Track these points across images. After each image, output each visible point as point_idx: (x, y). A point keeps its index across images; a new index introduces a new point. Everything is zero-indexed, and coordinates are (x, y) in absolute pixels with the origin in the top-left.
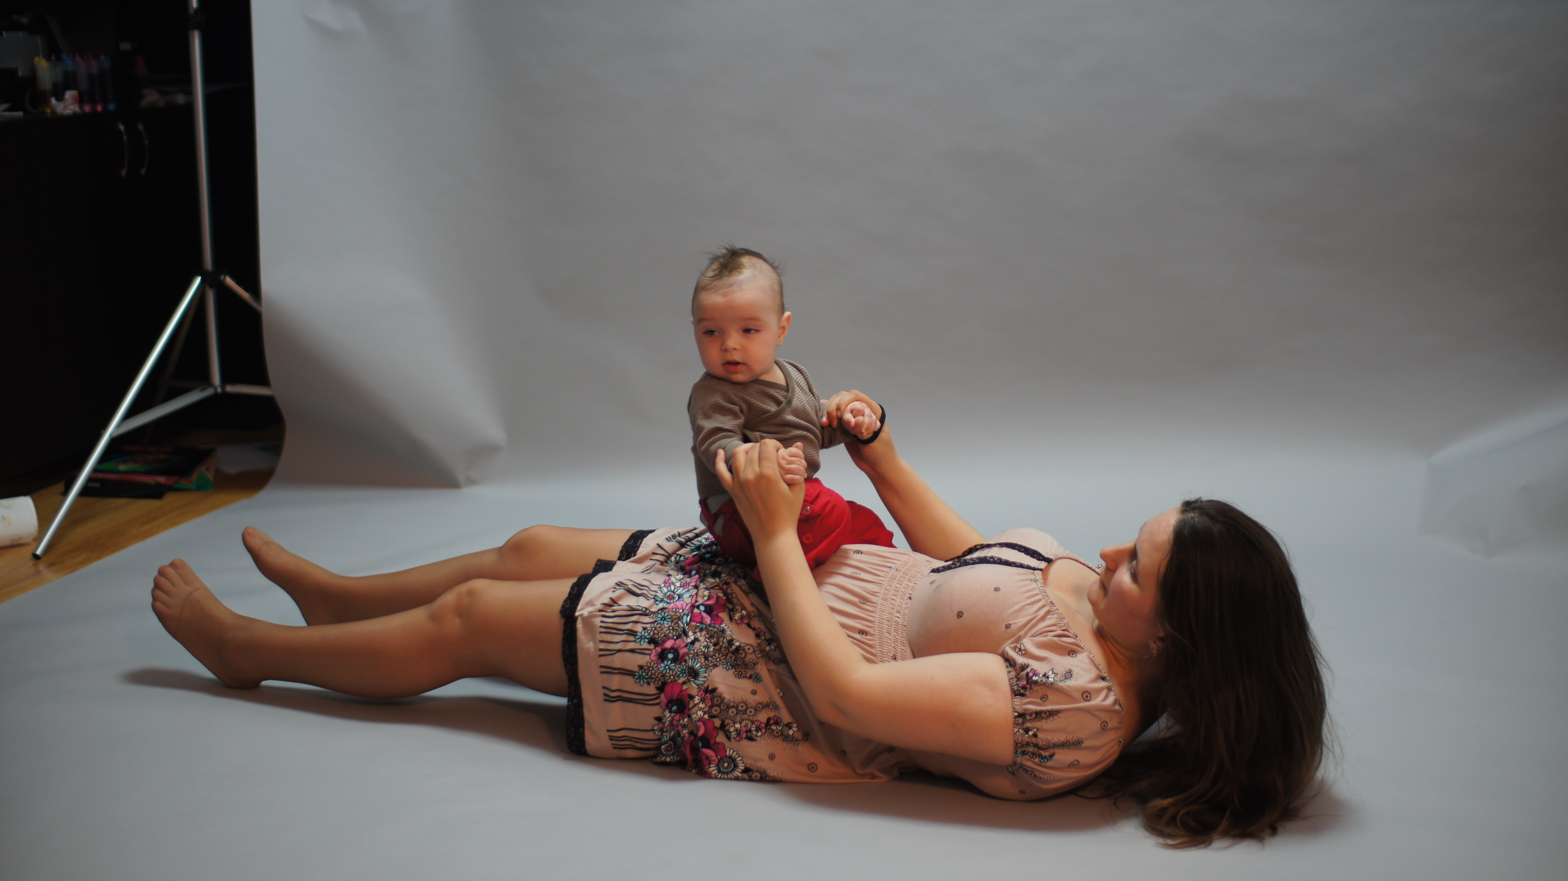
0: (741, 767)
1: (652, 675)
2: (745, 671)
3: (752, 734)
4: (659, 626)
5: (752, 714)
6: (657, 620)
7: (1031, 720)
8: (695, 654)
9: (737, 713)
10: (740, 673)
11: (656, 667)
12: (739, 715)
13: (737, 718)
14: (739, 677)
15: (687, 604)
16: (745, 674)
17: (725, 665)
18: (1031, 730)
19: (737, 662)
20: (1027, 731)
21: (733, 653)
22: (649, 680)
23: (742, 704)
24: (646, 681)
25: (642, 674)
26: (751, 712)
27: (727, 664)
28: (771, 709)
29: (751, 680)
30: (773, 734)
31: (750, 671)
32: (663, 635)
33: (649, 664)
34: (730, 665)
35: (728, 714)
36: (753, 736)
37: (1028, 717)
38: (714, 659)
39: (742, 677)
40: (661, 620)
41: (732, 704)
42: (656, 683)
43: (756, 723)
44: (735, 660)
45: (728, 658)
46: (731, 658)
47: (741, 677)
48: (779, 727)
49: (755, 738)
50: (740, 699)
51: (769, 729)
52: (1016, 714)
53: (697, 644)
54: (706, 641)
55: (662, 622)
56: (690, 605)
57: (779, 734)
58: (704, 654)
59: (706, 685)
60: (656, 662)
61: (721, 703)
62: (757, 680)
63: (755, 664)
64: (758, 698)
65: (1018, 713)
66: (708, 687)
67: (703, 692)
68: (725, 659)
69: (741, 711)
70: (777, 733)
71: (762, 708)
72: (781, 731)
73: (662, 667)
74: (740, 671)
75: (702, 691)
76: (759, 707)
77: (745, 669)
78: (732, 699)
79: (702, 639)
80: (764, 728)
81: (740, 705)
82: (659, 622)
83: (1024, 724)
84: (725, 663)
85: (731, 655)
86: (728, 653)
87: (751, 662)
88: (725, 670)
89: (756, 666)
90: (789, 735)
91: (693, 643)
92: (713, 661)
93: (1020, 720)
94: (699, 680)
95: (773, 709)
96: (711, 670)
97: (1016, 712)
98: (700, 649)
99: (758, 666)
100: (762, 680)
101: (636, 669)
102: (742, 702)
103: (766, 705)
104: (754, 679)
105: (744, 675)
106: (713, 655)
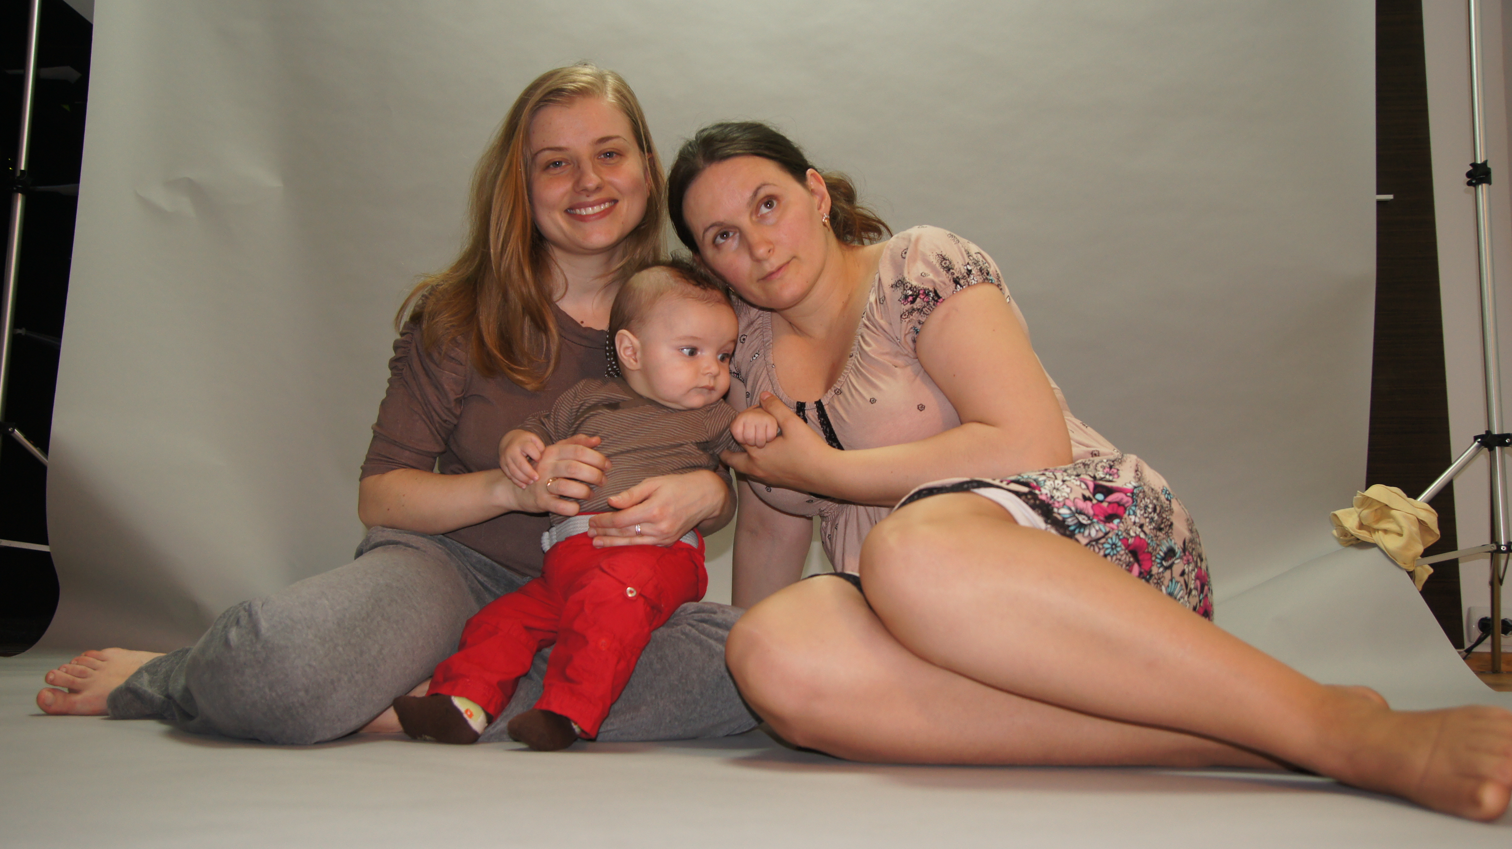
106: (1162, 520)
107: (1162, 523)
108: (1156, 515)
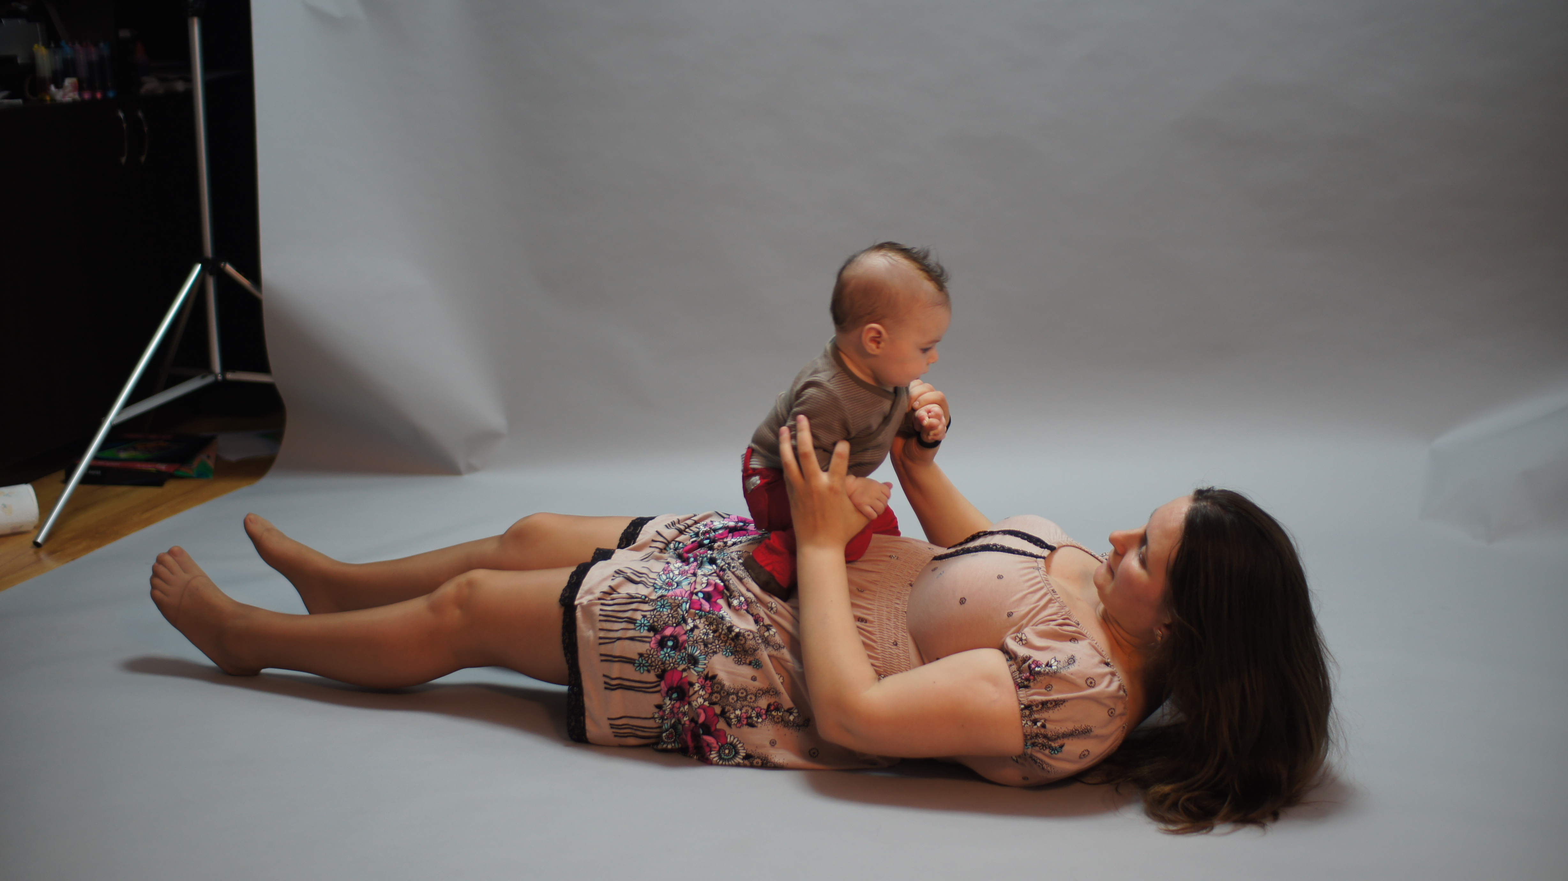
0: (742, 753)
1: (652, 662)
2: (745, 658)
3: (753, 721)
4: (658, 613)
5: (752, 701)
6: (657, 607)
7: (1038, 711)
8: (694, 641)
9: (737, 700)
10: (740, 660)
11: (656, 655)
12: (739, 702)
13: (738, 704)
14: (739, 663)
15: (686, 592)
16: (745, 660)
17: (724, 651)
18: (1039, 721)
19: (736, 648)
20: (1035, 722)
21: (732, 639)
22: (649, 668)
23: (742, 691)
24: (645, 668)
25: (642, 662)
26: (751, 698)
27: (726, 651)
28: (771, 695)
29: (751, 666)
30: (774, 720)
31: (749, 657)
32: (662, 623)
33: (648, 652)
34: (730, 651)
35: (728, 700)
36: (753, 722)
37: (1035, 708)
38: (713, 646)
39: (742, 663)
40: (661, 607)
41: (732, 691)
42: (656, 670)
43: (756, 710)
44: (735, 646)
45: (727, 644)
46: (730, 644)
47: (740, 664)
48: (780, 712)
49: (756, 724)
50: (740, 686)
51: (769, 715)
52: (1023, 706)
53: (696, 632)
54: (705, 628)
55: (661, 610)
56: (689, 592)
57: (780, 720)
58: (703, 641)
59: (705, 672)
60: (655, 650)
61: (721, 689)
62: (757, 667)
63: (755, 650)
64: (757, 684)
65: (1024, 705)
66: (708, 674)
67: (703, 679)
68: (725, 646)
69: (740, 697)
70: (778, 718)
71: (762, 695)
72: (782, 716)
73: (661, 655)
74: (739, 658)
75: (701, 678)
76: (759, 694)
77: (745, 655)
78: (732, 686)
79: (701, 626)
80: (764, 714)
81: (740, 692)
82: (658, 609)
83: (1031, 716)
84: (724, 650)
85: (731, 641)
86: (727, 640)
87: (751, 648)
88: (724, 656)
89: (757, 652)
90: (790, 720)
91: (692, 630)
92: (713, 647)
93: (1027, 712)
94: (698, 667)
95: (773, 695)
96: (711, 656)
97: (1022, 704)
98: (699, 636)
99: (758, 651)
100: (763, 666)
101: (636, 657)
102: (742, 689)
103: (766, 692)
104: (754, 666)
105: (743, 661)
106: (713, 642)
107: (711, 644)
108: (712, 634)
